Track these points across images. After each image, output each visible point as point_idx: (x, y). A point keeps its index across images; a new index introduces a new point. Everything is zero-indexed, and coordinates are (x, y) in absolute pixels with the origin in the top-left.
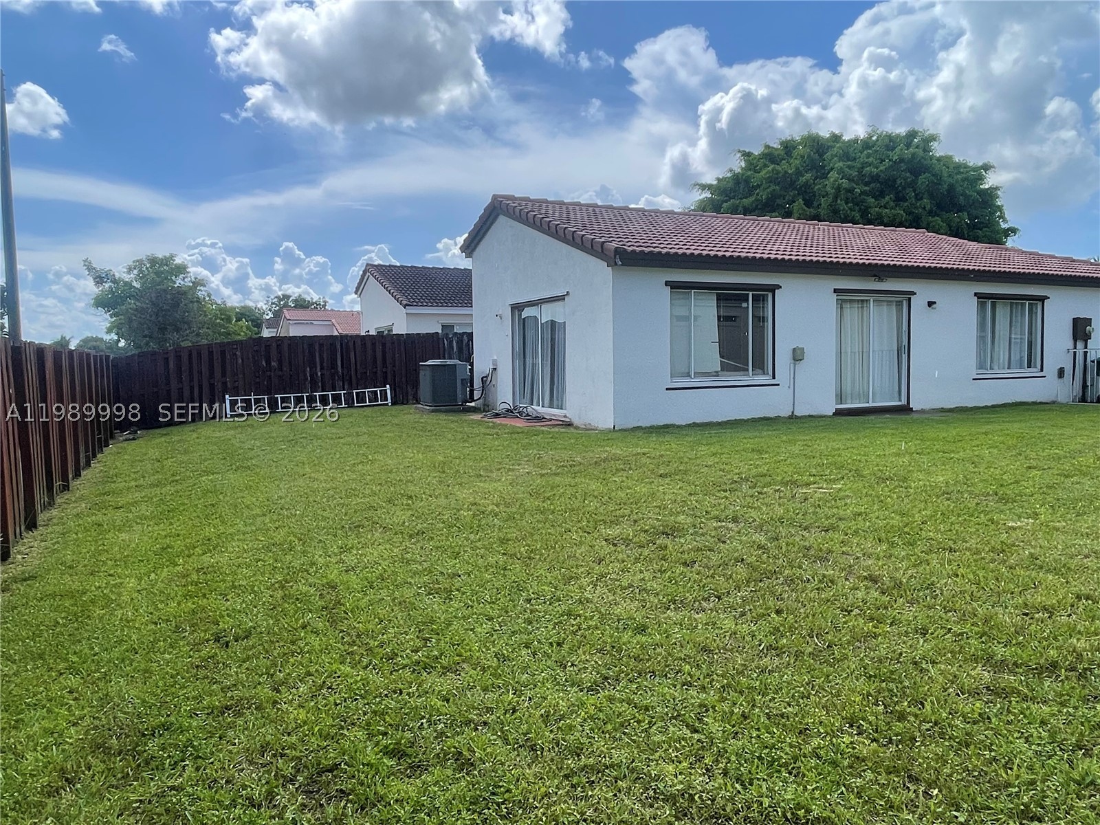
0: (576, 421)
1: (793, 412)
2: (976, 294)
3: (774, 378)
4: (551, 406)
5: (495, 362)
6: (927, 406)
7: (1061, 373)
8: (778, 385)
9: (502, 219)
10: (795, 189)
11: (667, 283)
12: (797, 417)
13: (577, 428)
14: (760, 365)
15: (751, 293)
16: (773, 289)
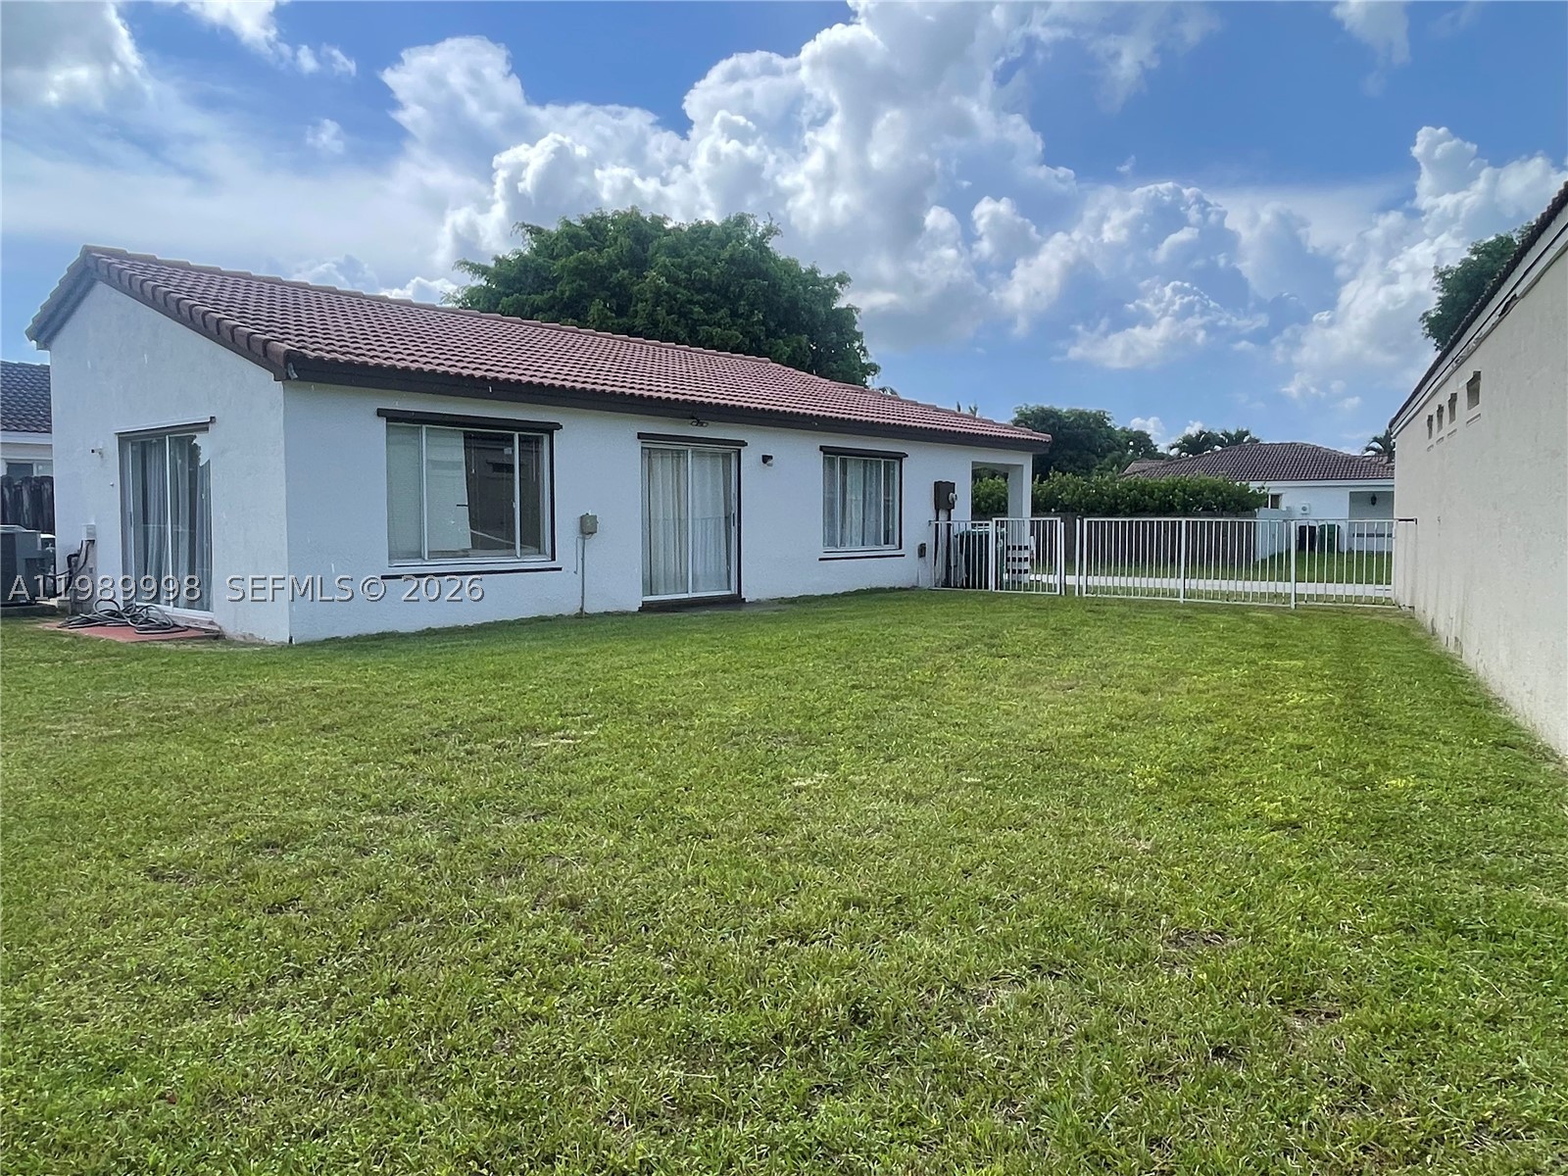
0: (230, 630)
1: (582, 609)
2: (821, 448)
3: (553, 559)
5: (91, 531)
6: (764, 596)
7: (922, 550)
8: (560, 569)
9: (102, 290)
10: (607, 289)
11: (380, 413)
12: (588, 616)
13: (230, 642)
14: (532, 540)
15: (517, 434)
16: (550, 429)
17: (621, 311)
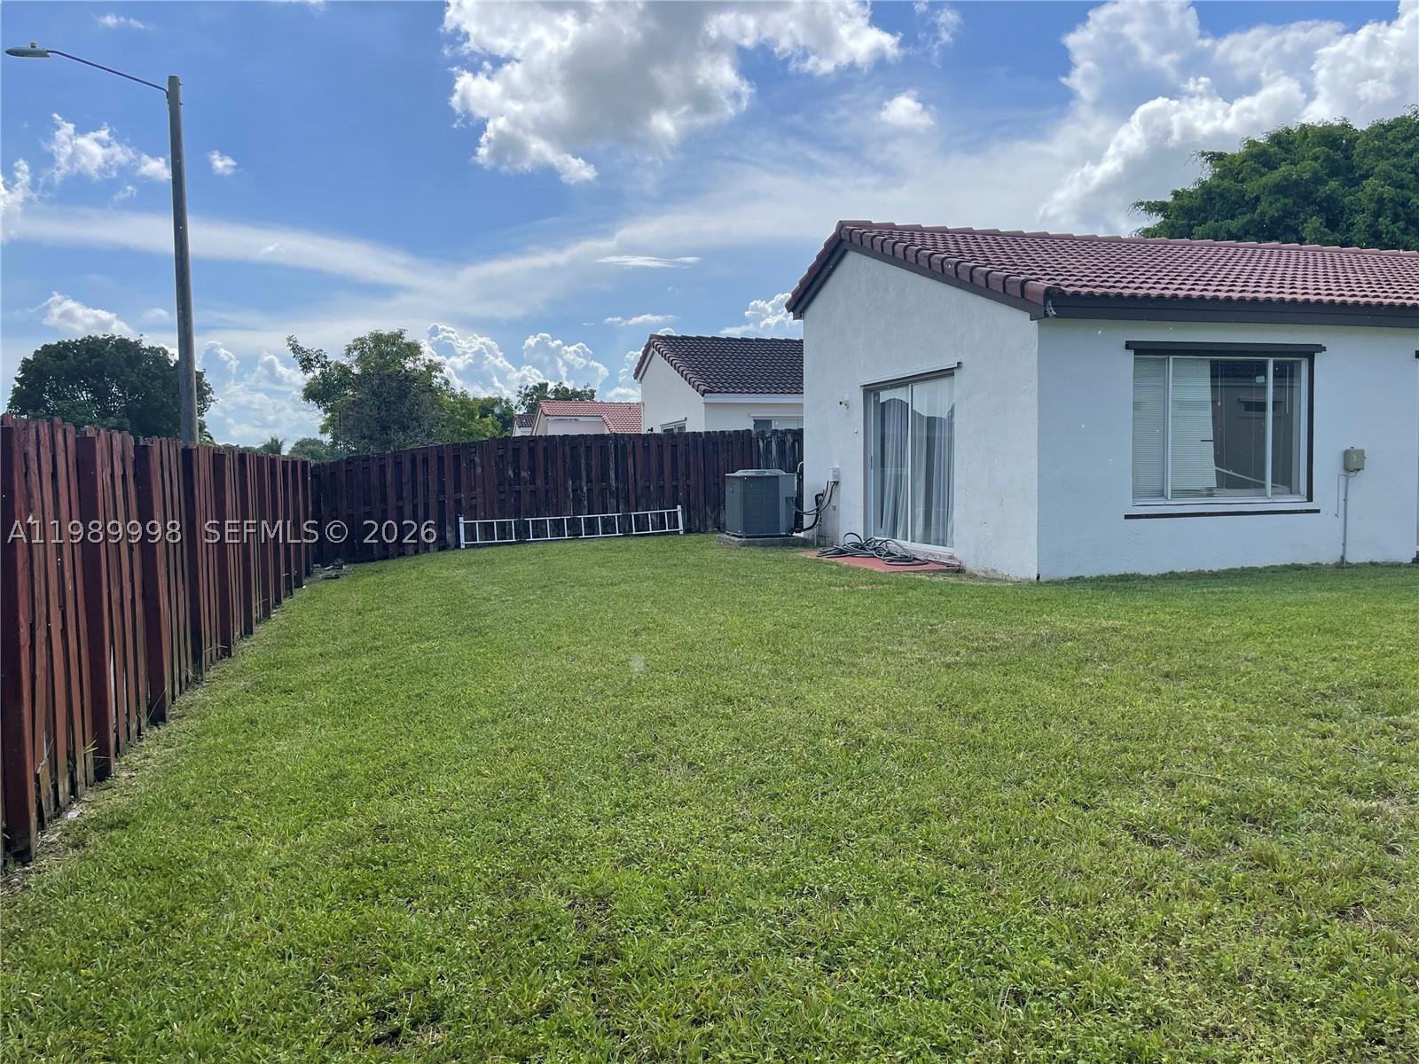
0: (970, 566)
1: (1343, 558)
3: (1310, 498)
4: (926, 540)
5: (836, 472)
8: (1318, 511)
9: (854, 259)
10: (1314, 202)
11: (1128, 345)
12: (1350, 566)
13: (973, 576)
14: (1284, 478)
15: (1271, 361)
16: (1310, 352)
17: (1332, 224)
